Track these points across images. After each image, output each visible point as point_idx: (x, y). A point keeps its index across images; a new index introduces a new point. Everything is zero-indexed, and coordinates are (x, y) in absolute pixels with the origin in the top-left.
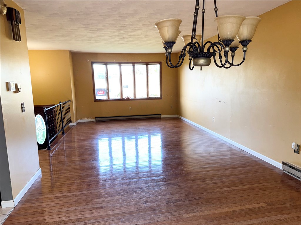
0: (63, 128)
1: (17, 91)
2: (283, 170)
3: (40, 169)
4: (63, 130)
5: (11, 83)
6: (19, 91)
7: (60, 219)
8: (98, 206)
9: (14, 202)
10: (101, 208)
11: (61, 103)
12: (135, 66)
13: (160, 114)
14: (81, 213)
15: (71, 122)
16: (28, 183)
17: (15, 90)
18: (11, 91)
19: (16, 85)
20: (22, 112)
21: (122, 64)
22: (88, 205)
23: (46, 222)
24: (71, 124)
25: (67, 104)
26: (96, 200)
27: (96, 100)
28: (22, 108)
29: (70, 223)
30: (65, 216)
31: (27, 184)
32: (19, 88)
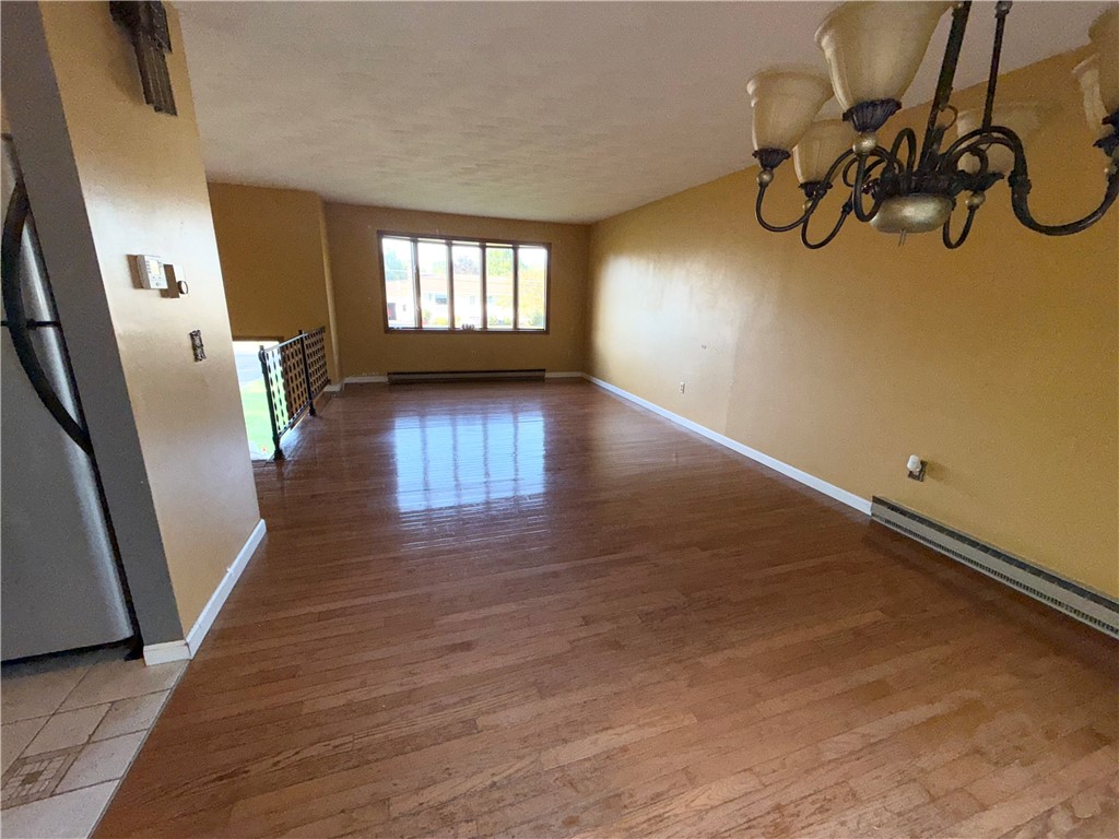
0: (310, 398)
1: (174, 289)
2: (873, 515)
3: (263, 521)
4: (311, 405)
5: (146, 258)
6: (182, 293)
7: (349, 696)
8: (457, 638)
9: (187, 644)
10: (466, 646)
11: (303, 335)
12: (488, 250)
13: (544, 370)
14: (410, 668)
15: (328, 382)
16: (230, 570)
17: (165, 286)
18: (149, 288)
19: (169, 270)
20: (196, 359)
21: (454, 242)
22: (426, 637)
23: (305, 711)
24: (327, 389)
25: (318, 337)
26: (445, 620)
27: (389, 331)
28: (194, 348)
29: (385, 709)
30: (363, 684)
31: (228, 575)
32: (180, 282)
